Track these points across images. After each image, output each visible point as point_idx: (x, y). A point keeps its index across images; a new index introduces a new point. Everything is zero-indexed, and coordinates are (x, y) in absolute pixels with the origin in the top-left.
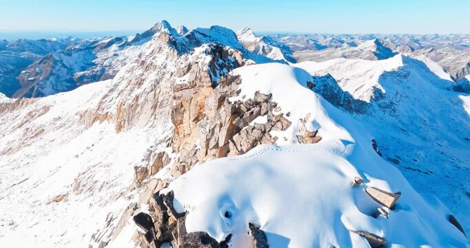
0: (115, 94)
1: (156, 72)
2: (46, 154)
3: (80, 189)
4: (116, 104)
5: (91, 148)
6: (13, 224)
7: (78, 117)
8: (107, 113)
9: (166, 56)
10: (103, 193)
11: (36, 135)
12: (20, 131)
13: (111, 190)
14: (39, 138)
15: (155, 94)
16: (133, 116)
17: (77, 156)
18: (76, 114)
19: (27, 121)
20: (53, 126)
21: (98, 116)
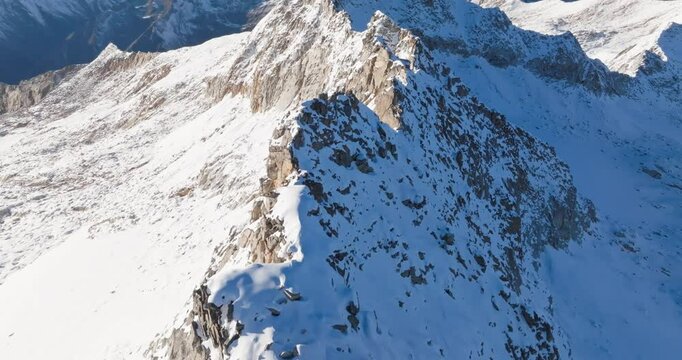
0: (252, 58)
1: (303, 33)
2: (166, 131)
3: (208, 182)
4: (253, 71)
5: (222, 130)
6: (134, 217)
7: (205, 85)
8: (242, 83)
9: (318, 9)
10: (232, 193)
11: (156, 106)
12: (136, 99)
13: (242, 190)
14: (159, 109)
15: (301, 65)
16: (273, 93)
17: (204, 139)
18: (204, 80)
19: (144, 85)
20: (175, 95)
21: (227, 86)
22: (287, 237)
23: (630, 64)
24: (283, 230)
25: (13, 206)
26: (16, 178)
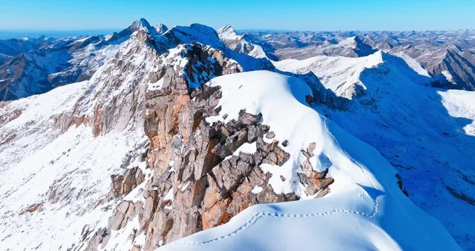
0: (92, 96)
1: (133, 73)
2: (19, 160)
3: (56, 197)
4: (93, 106)
5: (68, 153)
7: (52, 121)
8: (84, 116)
9: (144, 56)
10: (80, 202)
11: (8, 141)
13: (89, 198)
14: (10, 143)
15: (134, 95)
16: (111, 119)
17: (52, 162)
18: (51, 118)
20: (26, 131)
21: (73, 119)
22: (286, 141)
23: (347, 92)
24: (265, 135)
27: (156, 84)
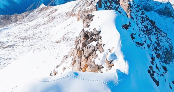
0: (78, 6)
2: (55, 26)
3: (64, 39)
4: (78, 10)
5: (69, 26)
6: (45, 48)
7: (65, 14)
8: (75, 13)
10: (71, 42)
11: (52, 19)
12: (48, 17)
17: (64, 28)
18: (65, 13)
19: (50, 14)
20: (58, 17)
21: (72, 14)
22: (104, 45)
24: (99, 40)
25: (16, 44)
26: (17, 37)
27: (88, 7)
